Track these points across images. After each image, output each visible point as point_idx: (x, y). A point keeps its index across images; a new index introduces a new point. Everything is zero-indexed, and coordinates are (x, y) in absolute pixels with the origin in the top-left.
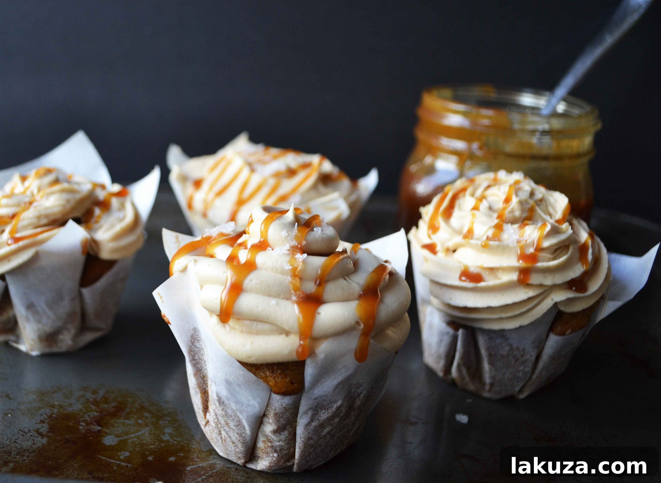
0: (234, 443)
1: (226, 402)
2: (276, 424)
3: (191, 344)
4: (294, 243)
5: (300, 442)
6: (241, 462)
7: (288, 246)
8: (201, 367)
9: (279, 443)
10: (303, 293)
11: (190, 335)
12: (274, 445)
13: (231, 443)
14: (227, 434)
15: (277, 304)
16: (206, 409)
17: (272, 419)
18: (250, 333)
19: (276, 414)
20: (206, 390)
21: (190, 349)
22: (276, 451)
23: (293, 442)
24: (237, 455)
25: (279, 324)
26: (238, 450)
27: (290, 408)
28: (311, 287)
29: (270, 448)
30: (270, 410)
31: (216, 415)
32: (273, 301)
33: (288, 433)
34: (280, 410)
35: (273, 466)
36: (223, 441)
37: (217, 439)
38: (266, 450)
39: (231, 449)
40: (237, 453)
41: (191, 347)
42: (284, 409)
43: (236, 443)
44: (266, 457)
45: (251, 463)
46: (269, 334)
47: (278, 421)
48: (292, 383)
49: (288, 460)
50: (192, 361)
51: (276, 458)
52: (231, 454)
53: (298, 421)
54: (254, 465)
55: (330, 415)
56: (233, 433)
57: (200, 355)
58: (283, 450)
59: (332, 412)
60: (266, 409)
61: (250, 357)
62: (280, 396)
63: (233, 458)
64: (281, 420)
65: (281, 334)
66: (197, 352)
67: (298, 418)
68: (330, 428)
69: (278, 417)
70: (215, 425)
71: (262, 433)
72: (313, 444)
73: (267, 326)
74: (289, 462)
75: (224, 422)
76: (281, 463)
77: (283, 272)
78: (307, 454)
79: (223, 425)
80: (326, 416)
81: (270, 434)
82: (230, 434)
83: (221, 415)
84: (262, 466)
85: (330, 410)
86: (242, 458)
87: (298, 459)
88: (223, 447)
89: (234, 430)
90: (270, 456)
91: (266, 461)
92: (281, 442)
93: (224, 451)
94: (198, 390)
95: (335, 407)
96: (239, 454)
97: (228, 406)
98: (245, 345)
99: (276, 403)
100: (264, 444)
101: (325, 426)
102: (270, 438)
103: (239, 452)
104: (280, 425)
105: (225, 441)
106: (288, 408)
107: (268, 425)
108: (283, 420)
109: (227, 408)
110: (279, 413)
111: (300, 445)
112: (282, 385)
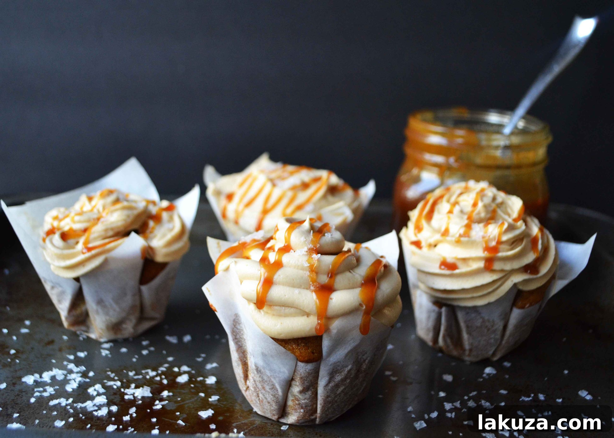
0: (270, 403)
1: (263, 370)
2: (301, 385)
3: (233, 326)
4: (311, 246)
5: (321, 399)
6: (275, 418)
7: (306, 249)
8: (242, 344)
9: (305, 401)
10: (319, 283)
11: (232, 319)
12: (300, 403)
13: (267, 403)
14: (264, 396)
15: (299, 293)
16: (246, 377)
17: (299, 382)
18: (280, 316)
19: (301, 378)
20: (246, 362)
21: (233, 331)
22: (302, 408)
23: (315, 400)
24: (272, 412)
25: (301, 308)
26: (272, 408)
27: (312, 373)
28: (324, 279)
29: (298, 406)
30: (297, 375)
31: (255, 381)
32: (297, 291)
33: (311, 393)
34: (304, 374)
35: (300, 419)
36: (261, 402)
37: (255, 401)
38: (294, 407)
39: (267, 408)
40: (272, 411)
41: (233, 329)
42: (308, 373)
43: (271, 403)
44: (295, 413)
45: (283, 419)
46: (295, 316)
47: (303, 384)
48: (313, 353)
49: (312, 415)
50: (235, 340)
51: (303, 413)
52: (266, 411)
53: (319, 383)
54: (285, 420)
55: (343, 377)
56: (269, 394)
57: (241, 334)
58: (308, 406)
59: (344, 375)
60: (293, 374)
61: (280, 334)
62: (304, 364)
63: (269, 415)
64: (306, 382)
65: (303, 315)
66: (238, 332)
67: (319, 380)
68: (343, 387)
69: (303, 380)
70: (254, 389)
71: (291, 394)
72: (331, 400)
73: (292, 310)
74: (312, 416)
75: (261, 387)
76: (307, 417)
77: (303, 269)
78: (326, 409)
79: (260, 389)
80: (340, 378)
81: (297, 394)
82: (266, 396)
83: (259, 381)
84: (291, 420)
85: (343, 373)
86: (275, 415)
87: (320, 414)
88: (260, 407)
89: (269, 392)
90: (298, 412)
91: (295, 416)
92: (306, 400)
93: (261, 409)
94: (240, 363)
95: (346, 370)
96: (273, 411)
97: (264, 374)
98: (276, 325)
99: (301, 369)
100: (293, 403)
101: (340, 386)
102: (297, 397)
103: (273, 410)
104: (305, 386)
105: (262, 401)
106: (310, 373)
107: (295, 387)
108: (307, 383)
109: (263, 375)
110: (303, 377)
111: (321, 402)
112: (305, 355)
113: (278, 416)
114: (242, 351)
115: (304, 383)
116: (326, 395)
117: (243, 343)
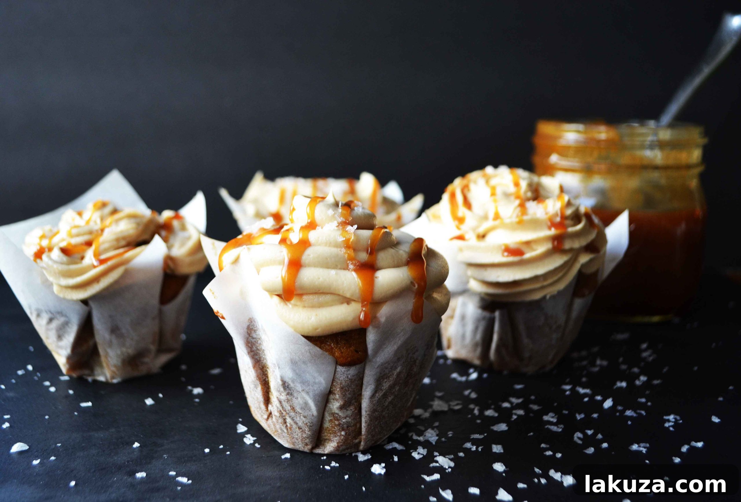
0: (301, 429)
1: (292, 385)
2: (342, 398)
3: (248, 336)
4: (341, 219)
5: (366, 415)
6: (307, 449)
7: (335, 223)
8: (260, 358)
9: (346, 420)
10: (358, 261)
11: (245, 326)
12: (341, 422)
13: (297, 429)
14: (293, 420)
15: (336, 274)
16: (267, 401)
17: (338, 394)
18: (313, 306)
19: (342, 388)
20: (266, 381)
21: (247, 341)
22: (343, 430)
23: (358, 417)
24: (304, 441)
25: (341, 293)
26: (304, 436)
27: (355, 380)
28: (364, 256)
29: (338, 427)
30: (336, 385)
31: (280, 402)
32: (333, 272)
33: (354, 408)
34: (346, 382)
35: (341, 445)
36: (289, 430)
37: (281, 429)
38: (333, 430)
39: (297, 437)
40: (304, 439)
41: (247, 338)
42: (350, 381)
43: (303, 428)
44: (334, 438)
45: (318, 448)
46: (331, 305)
47: (344, 396)
48: (357, 351)
50: (250, 353)
51: (344, 436)
52: (297, 441)
53: (363, 393)
54: (321, 450)
55: (391, 383)
56: (300, 417)
57: (258, 345)
58: (350, 427)
59: (393, 380)
60: (331, 385)
61: (316, 329)
62: (345, 368)
63: (300, 446)
64: (347, 393)
65: (342, 303)
66: (254, 343)
67: (363, 390)
68: (392, 397)
69: (344, 391)
70: (280, 413)
71: (328, 412)
72: (378, 416)
73: (328, 298)
74: (356, 439)
75: (289, 408)
76: (349, 441)
77: (336, 245)
78: (372, 428)
79: (288, 412)
80: (388, 385)
81: (337, 411)
82: (296, 420)
83: (286, 401)
84: (330, 448)
85: (391, 378)
86: (309, 444)
87: (364, 435)
88: (288, 437)
89: (301, 413)
90: (338, 436)
91: (334, 442)
92: (348, 418)
93: (289, 440)
94: (258, 382)
95: (395, 374)
96: (306, 440)
97: (293, 389)
98: (310, 317)
99: (342, 376)
100: (331, 424)
101: (388, 396)
102: (337, 416)
103: (306, 437)
104: (346, 399)
105: (290, 428)
106: (353, 380)
107: (334, 402)
108: (349, 394)
109: (292, 391)
110: (345, 387)
111: (366, 419)
112: (348, 354)
113: (311, 445)
114: (260, 366)
115: (345, 394)
116: (373, 409)
117: (261, 355)
